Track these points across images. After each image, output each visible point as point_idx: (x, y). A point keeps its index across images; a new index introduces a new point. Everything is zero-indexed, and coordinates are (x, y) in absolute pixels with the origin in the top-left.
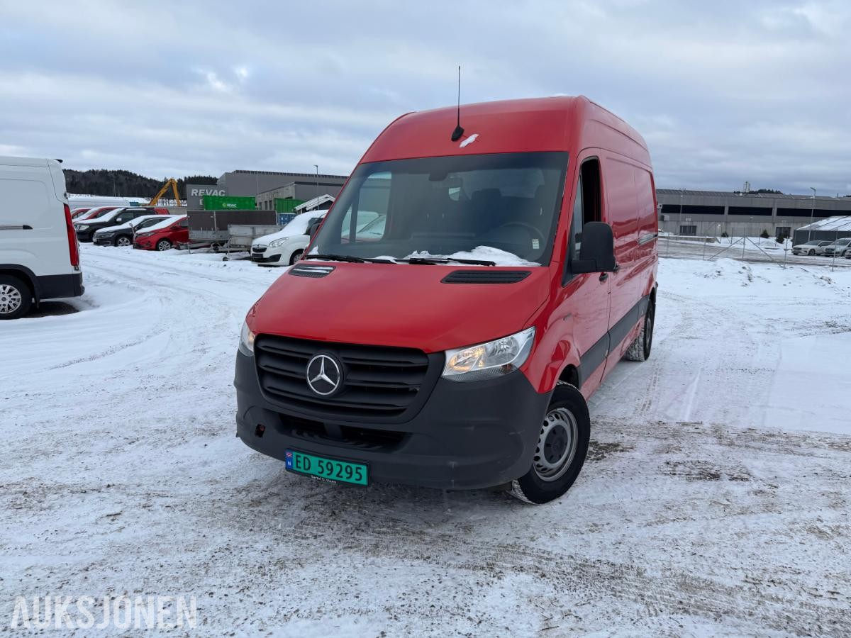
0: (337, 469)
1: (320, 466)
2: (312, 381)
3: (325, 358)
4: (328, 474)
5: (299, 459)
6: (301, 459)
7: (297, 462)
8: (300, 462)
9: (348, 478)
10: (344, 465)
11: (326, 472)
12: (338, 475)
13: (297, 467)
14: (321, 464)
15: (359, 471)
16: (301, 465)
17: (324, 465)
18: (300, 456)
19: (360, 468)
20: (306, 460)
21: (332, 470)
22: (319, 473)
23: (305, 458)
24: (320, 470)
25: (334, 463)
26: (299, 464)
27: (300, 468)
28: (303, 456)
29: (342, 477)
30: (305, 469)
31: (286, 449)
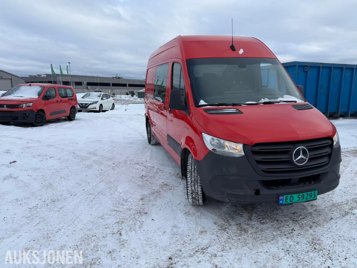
0: (306, 196)
1: (298, 197)
2: (296, 160)
3: (302, 148)
4: (302, 200)
6: (289, 198)
7: (286, 199)
8: (288, 199)
9: (310, 198)
10: (309, 193)
11: (301, 199)
12: (306, 199)
13: (286, 202)
14: (299, 196)
15: (315, 193)
16: (288, 200)
17: (300, 196)
19: (315, 192)
20: (292, 198)
21: (304, 197)
22: (298, 201)
23: (290, 197)
24: (298, 199)
25: (305, 194)
26: (287, 200)
27: (288, 202)
28: (289, 196)
29: (307, 199)
30: (290, 201)
31: (279, 196)
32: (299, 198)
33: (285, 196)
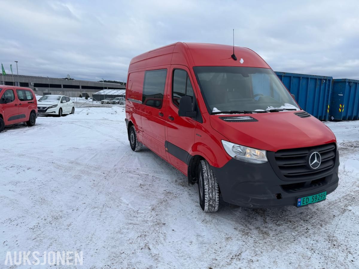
0: (318, 197)
2: (312, 164)
3: (316, 153)
4: (315, 201)
5: (304, 200)
6: (305, 200)
7: (303, 201)
8: (304, 201)
9: (321, 199)
10: (320, 194)
11: (315, 200)
12: (319, 199)
14: (313, 198)
17: (314, 198)
18: (304, 199)
19: (325, 193)
20: (307, 199)
21: (317, 198)
22: (312, 202)
23: (307, 198)
25: (317, 195)
26: (304, 202)
27: (304, 203)
28: (305, 198)
30: (306, 203)
31: (298, 198)
32: (313, 199)
33: (302, 198)
